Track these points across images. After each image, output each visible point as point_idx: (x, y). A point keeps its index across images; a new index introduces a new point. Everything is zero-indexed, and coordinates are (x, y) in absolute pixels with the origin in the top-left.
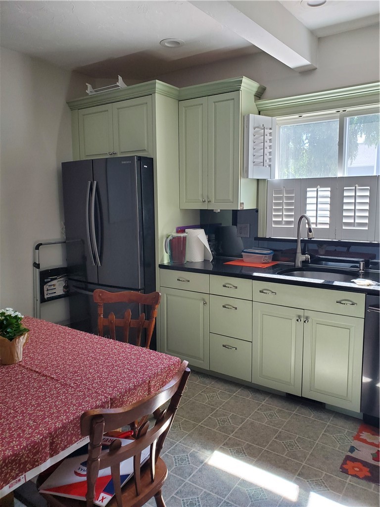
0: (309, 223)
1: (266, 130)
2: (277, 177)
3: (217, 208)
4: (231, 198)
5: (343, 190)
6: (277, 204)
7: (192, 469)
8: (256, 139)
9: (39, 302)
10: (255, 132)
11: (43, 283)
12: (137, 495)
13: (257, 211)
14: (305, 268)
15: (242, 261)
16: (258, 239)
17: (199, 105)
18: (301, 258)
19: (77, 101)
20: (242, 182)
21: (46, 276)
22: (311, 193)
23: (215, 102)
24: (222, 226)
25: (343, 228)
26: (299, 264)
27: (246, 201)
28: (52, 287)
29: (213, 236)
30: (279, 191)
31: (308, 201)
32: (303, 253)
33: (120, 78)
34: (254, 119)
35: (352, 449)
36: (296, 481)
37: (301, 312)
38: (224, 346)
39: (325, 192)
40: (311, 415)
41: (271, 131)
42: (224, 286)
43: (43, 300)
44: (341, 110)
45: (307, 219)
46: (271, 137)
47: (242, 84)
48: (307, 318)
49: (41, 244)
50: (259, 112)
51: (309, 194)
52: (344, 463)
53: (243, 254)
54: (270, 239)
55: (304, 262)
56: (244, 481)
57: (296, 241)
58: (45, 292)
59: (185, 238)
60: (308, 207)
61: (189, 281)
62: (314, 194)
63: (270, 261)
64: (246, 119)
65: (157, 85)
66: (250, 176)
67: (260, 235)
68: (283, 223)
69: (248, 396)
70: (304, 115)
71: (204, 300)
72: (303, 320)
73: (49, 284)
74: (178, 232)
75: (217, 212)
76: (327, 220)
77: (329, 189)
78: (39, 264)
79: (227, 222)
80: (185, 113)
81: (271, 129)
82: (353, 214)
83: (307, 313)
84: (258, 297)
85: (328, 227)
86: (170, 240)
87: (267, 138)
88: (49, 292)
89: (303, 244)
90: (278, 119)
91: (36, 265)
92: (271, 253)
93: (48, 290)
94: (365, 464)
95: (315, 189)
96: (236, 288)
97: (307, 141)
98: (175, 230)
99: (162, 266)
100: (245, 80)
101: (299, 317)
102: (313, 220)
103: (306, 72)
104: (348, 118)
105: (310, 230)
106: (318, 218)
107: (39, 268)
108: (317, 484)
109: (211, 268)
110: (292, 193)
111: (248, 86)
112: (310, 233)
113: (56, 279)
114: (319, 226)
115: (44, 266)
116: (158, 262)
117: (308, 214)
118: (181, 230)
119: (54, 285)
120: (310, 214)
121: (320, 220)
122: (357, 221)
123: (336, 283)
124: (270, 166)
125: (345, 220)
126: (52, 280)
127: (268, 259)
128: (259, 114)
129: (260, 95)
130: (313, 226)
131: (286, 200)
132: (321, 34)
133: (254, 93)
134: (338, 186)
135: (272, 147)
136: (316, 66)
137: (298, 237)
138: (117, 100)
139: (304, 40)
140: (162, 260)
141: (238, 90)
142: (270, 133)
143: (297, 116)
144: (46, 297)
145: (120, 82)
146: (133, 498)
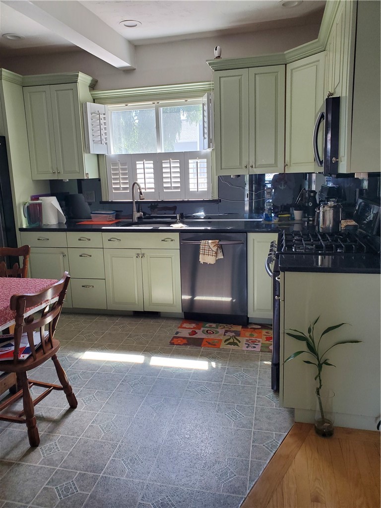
0: (140, 189)
1: (101, 115)
2: (113, 153)
3: (66, 178)
4: (77, 170)
5: (162, 163)
6: (115, 174)
7: (71, 364)
8: (93, 122)
10: (92, 117)
12: (44, 353)
13: (99, 180)
14: (140, 222)
15: (92, 221)
16: (102, 203)
17: (43, 92)
18: (137, 215)
20: (86, 156)
22: (139, 165)
23: (56, 91)
24: (70, 194)
25: (165, 191)
26: (136, 220)
27: (90, 171)
29: (64, 203)
30: (115, 164)
31: (138, 171)
32: (138, 211)
34: (91, 106)
35: (177, 333)
36: (143, 354)
37: (139, 251)
38: (83, 286)
39: (150, 165)
40: (151, 322)
41: (104, 116)
42: (80, 240)
44: (156, 102)
45: (138, 185)
46: (105, 121)
47: (79, 78)
48: (143, 254)
50: (94, 100)
51: (138, 166)
52: (172, 340)
53: (92, 215)
54: (112, 202)
55: (139, 218)
56: (108, 361)
57: (132, 203)
59: (40, 205)
60: (139, 176)
61: (48, 239)
62: (142, 166)
63: (114, 219)
64: (84, 106)
65: (3, 73)
66: (92, 152)
67: (104, 199)
68: (121, 189)
69: (105, 320)
70: (129, 105)
71: (63, 253)
72: (140, 256)
74: (32, 200)
75: (66, 181)
76: (153, 186)
77: (152, 162)
79: (74, 190)
80: (30, 97)
81: (104, 114)
82: (170, 181)
83: (143, 251)
84: (107, 244)
85: (153, 190)
86: (28, 207)
87: (102, 121)
89: (137, 205)
90: (110, 106)
92: (113, 213)
94: (184, 338)
95: (142, 162)
96: (90, 240)
97: (136, 118)
98: (30, 199)
99: (22, 230)
100: (81, 75)
101: (138, 254)
102: (142, 186)
103: (127, 71)
104: (161, 108)
105: (141, 193)
106: (146, 184)
108: (155, 353)
109: (66, 227)
110: (125, 166)
111: (84, 79)
112: (141, 196)
114: (148, 191)
116: (18, 226)
117: (139, 181)
118: (35, 198)
120: (140, 181)
121: (148, 186)
122: (173, 185)
123: (160, 228)
124: (106, 143)
125: (165, 185)
127: (112, 217)
128: (94, 102)
129: (93, 86)
130: (143, 191)
131: (122, 176)
132: (136, 44)
133: (88, 84)
134: (158, 159)
135: (106, 118)
136: (134, 67)
137: (133, 199)
139: (124, 49)
140: (22, 224)
141: (76, 82)
142: (104, 118)
143: (124, 105)
146: (42, 355)
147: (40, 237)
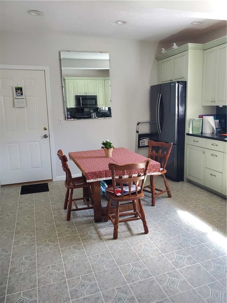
9: (137, 147)
11: (139, 140)
19: (159, 56)
21: (141, 137)
28: (144, 142)
33: (175, 44)
43: (139, 147)
49: (140, 123)
58: (140, 143)
61: (198, 142)
65: (189, 46)
71: (203, 151)
73: (142, 140)
75: (221, 107)
78: (138, 131)
80: (207, 56)
88: (142, 144)
91: (137, 132)
93: (141, 143)
98: (198, 117)
99: (188, 134)
107: (138, 133)
113: (145, 138)
115: (140, 133)
116: (186, 132)
118: (201, 116)
119: (144, 141)
126: (144, 139)
138: (174, 55)
140: (189, 131)
144: (140, 145)
145: (175, 46)
147: (195, 140)
